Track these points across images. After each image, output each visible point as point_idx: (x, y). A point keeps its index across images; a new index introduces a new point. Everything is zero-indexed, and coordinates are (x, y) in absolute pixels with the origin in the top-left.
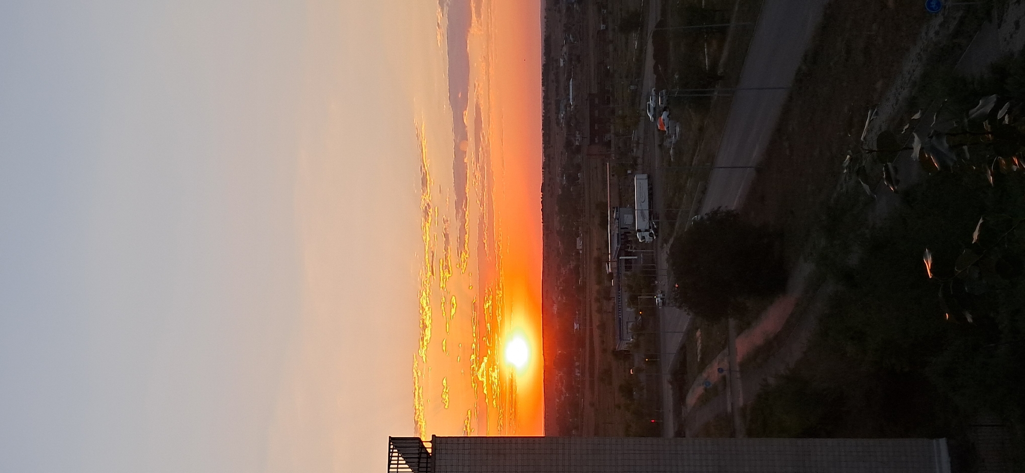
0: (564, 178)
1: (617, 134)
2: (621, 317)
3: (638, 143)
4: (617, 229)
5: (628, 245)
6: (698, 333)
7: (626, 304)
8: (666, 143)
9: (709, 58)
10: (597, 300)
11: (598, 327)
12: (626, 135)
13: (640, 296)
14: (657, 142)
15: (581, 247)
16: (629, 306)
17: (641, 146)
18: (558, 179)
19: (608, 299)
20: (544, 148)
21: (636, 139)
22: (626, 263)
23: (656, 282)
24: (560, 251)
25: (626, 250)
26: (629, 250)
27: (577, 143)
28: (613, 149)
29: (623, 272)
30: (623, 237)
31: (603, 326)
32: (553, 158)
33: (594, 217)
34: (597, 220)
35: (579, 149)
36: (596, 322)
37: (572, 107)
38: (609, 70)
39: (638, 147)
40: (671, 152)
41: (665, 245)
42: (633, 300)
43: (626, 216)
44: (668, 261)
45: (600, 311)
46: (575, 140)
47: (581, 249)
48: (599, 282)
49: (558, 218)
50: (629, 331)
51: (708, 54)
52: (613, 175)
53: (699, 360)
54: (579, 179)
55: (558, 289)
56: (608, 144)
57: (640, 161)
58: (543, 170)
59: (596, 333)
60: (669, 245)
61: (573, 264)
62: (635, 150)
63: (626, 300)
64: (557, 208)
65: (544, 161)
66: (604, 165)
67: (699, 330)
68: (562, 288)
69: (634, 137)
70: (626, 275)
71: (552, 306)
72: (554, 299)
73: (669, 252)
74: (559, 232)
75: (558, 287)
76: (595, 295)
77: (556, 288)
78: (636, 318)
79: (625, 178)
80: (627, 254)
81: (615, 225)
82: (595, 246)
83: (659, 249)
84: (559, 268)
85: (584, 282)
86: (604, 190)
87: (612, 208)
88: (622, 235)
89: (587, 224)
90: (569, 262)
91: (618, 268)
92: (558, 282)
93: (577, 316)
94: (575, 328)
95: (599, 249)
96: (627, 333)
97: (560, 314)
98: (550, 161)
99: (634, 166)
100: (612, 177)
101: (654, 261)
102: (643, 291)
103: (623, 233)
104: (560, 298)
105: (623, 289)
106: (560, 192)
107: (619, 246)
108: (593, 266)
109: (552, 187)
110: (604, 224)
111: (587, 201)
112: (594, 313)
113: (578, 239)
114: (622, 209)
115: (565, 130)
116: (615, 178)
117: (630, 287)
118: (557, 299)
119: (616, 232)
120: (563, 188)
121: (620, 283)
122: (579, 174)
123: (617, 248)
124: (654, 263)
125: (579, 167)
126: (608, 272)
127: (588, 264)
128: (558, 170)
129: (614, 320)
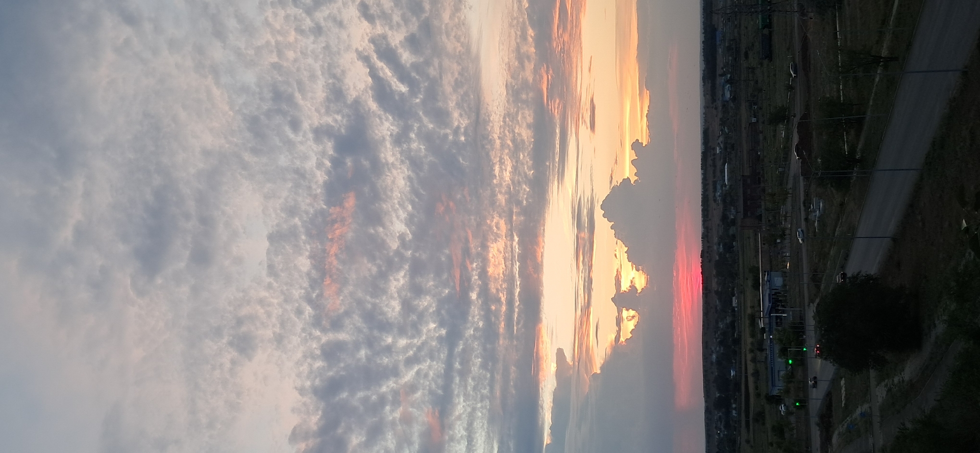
0: (721, 246)
1: (767, 210)
2: (772, 366)
3: (786, 217)
4: (768, 290)
5: (778, 304)
6: (843, 382)
7: (777, 355)
8: (811, 217)
9: (848, 145)
10: (752, 351)
11: (753, 374)
12: (775, 210)
13: (790, 348)
14: (803, 216)
15: (736, 305)
16: (780, 357)
17: (789, 219)
18: (715, 247)
19: (761, 350)
20: (703, 221)
21: (784, 213)
22: (777, 320)
23: (804, 337)
24: (718, 308)
25: (777, 308)
26: (779, 308)
27: (732, 217)
28: (763, 222)
29: (774, 327)
30: (774, 296)
31: (756, 374)
32: (710, 229)
33: (747, 279)
34: (750, 283)
35: (733, 222)
36: (750, 370)
37: (727, 187)
38: (760, 156)
39: (786, 220)
40: (816, 224)
41: (811, 304)
42: (784, 352)
43: (776, 279)
44: (814, 318)
45: (754, 360)
46: (731, 214)
47: (736, 307)
48: (753, 335)
49: (716, 280)
50: (781, 378)
51: (847, 141)
52: (764, 244)
53: (843, 405)
54: (733, 247)
56: (760, 218)
57: (787, 232)
58: (702, 240)
59: (751, 380)
60: (816, 304)
61: (729, 320)
62: (783, 223)
63: (777, 352)
64: (714, 272)
65: (703, 231)
66: (756, 235)
67: (843, 379)
68: (720, 340)
69: (782, 212)
70: (776, 330)
71: (711, 355)
72: (713, 348)
73: (815, 311)
74: (717, 292)
75: (717, 339)
76: (749, 346)
77: (715, 339)
78: (786, 368)
79: (775, 247)
80: (777, 311)
81: (767, 286)
82: (749, 304)
83: (806, 308)
84: (717, 322)
85: (740, 336)
86: (756, 256)
87: (763, 272)
88: (772, 295)
89: (742, 286)
90: (726, 317)
91: (770, 323)
92: (717, 334)
93: (734, 364)
94: (732, 375)
95: (752, 307)
96: (779, 380)
97: (719, 362)
98: (708, 232)
99: (783, 236)
100: (763, 246)
101: (802, 318)
102: (793, 343)
103: (773, 293)
104: (718, 348)
105: (774, 342)
106: (717, 258)
107: (770, 305)
108: (747, 322)
109: (710, 254)
110: (756, 286)
111: (741, 266)
112: (749, 362)
113: (734, 298)
114: (773, 273)
115: (721, 206)
116: (766, 247)
117: (780, 340)
118: (716, 349)
119: (768, 292)
120: (720, 254)
121: (771, 337)
122: (734, 243)
123: (769, 306)
124: (802, 320)
125: (734, 237)
126: (760, 327)
127: (743, 319)
128: (716, 240)
129: (767, 368)
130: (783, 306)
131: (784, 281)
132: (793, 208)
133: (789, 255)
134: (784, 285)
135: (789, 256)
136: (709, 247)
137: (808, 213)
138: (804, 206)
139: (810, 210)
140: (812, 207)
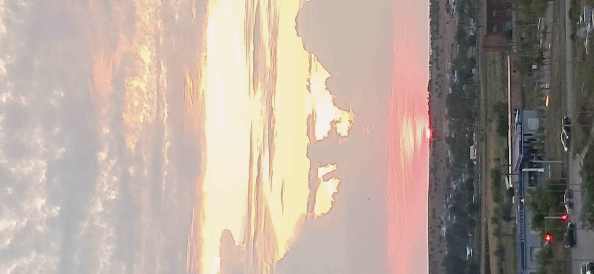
0: (456, 75)
1: (519, 23)
2: (523, 241)
3: (545, 33)
4: (519, 136)
5: (533, 155)
7: (530, 226)
8: (580, 33)
10: (495, 220)
11: (497, 253)
12: (531, 24)
13: (547, 215)
14: (569, 32)
15: (475, 158)
16: (533, 228)
17: (549, 36)
18: (448, 76)
19: (508, 218)
20: (431, 39)
21: (543, 28)
22: (530, 177)
24: (450, 162)
25: (531, 161)
26: (534, 161)
27: (472, 34)
28: (514, 40)
29: (527, 187)
30: (526, 145)
31: (501, 252)
32: (442, 51)
33: (491, 121)
34: (494, 126)
35: (473, 41)
36: (493, 246)
39: (545, 38)
40: (586, 43)
41: (577, 155)
42: (539, 221)
43: (530, 120)
44: (581, 174)
45: (498, 233)
46: (469, 29)
47: (475, 160)
48: (497, 199)
49: (448, 122)
50: (534, 258)
52: (515, 71)
54: (473, 75)
55: (447, 207)
56: (509, 34)
57: (546, 54)
58: (430, 65)
59: (494, 260)
60: (583, 155)
61: (464, 178)
62: (541, 41)
63: (530, 221)
64: (446, 111)
65: (431, 54)
66: (504, 59)
68: (452, 206)
69: (541, 27)
70: (530, 191)
71: (440, 227)
72: (443, 218)
73: (582, 164)
74: (448, 140)
75: (447, 205)
76: (492, 214)
77: (445, 206)
78: (542, 244)
79: (530, 74)
80: (531, 165)
81: (517, 131)
82: (492, 156)
83: (571, 160)
84: (448, 182)
85: (479, 200)
86: (504, 88)
87: (513, 110)
88: (525, 142)
89: (483, 130)
90: (461, 175)
91: (521, 182)
92: (447, 199)
93: (470, 240)
94: (468, 253)
95: (497, 160)
96: (532, 260)
97: (450, 237)
98: (438, 55)
99: (540, 61)
100: (513, 74)
101: (565, 174)
102: (551, 210)
103: (526, 140)
104: (449, 217)
105: (527, 208)
106: (451, 92)
107: (522, 156)
108: (490, 180)
109: (440, 86)
110: (503, 130)
111: (483, 102)
112: (491, 236)
113: (472, 147)
114: (525, 112)
115: (457, 18)
116: (517, 75)
117: (534, 205)
118: (446, 218)
119: (519, 139)
120: (454, 86)
121: (523, 201)
122: (473, 70)
123: (520, 158)
124: (564, 177)
125: (473, 62)
126: (508, 188)
127: (483, 177)
128: (449, 65)
129: (515, 244)
130: (539, 158)
131: (541, 122)
132: (554, 21)
133: (548, 87)
134: (541, 129)
135: (547, 89)
136: (438, 76)
137: (575, 28)
138: (571, 17)
139: (578, 23)
140: (581, 20)
